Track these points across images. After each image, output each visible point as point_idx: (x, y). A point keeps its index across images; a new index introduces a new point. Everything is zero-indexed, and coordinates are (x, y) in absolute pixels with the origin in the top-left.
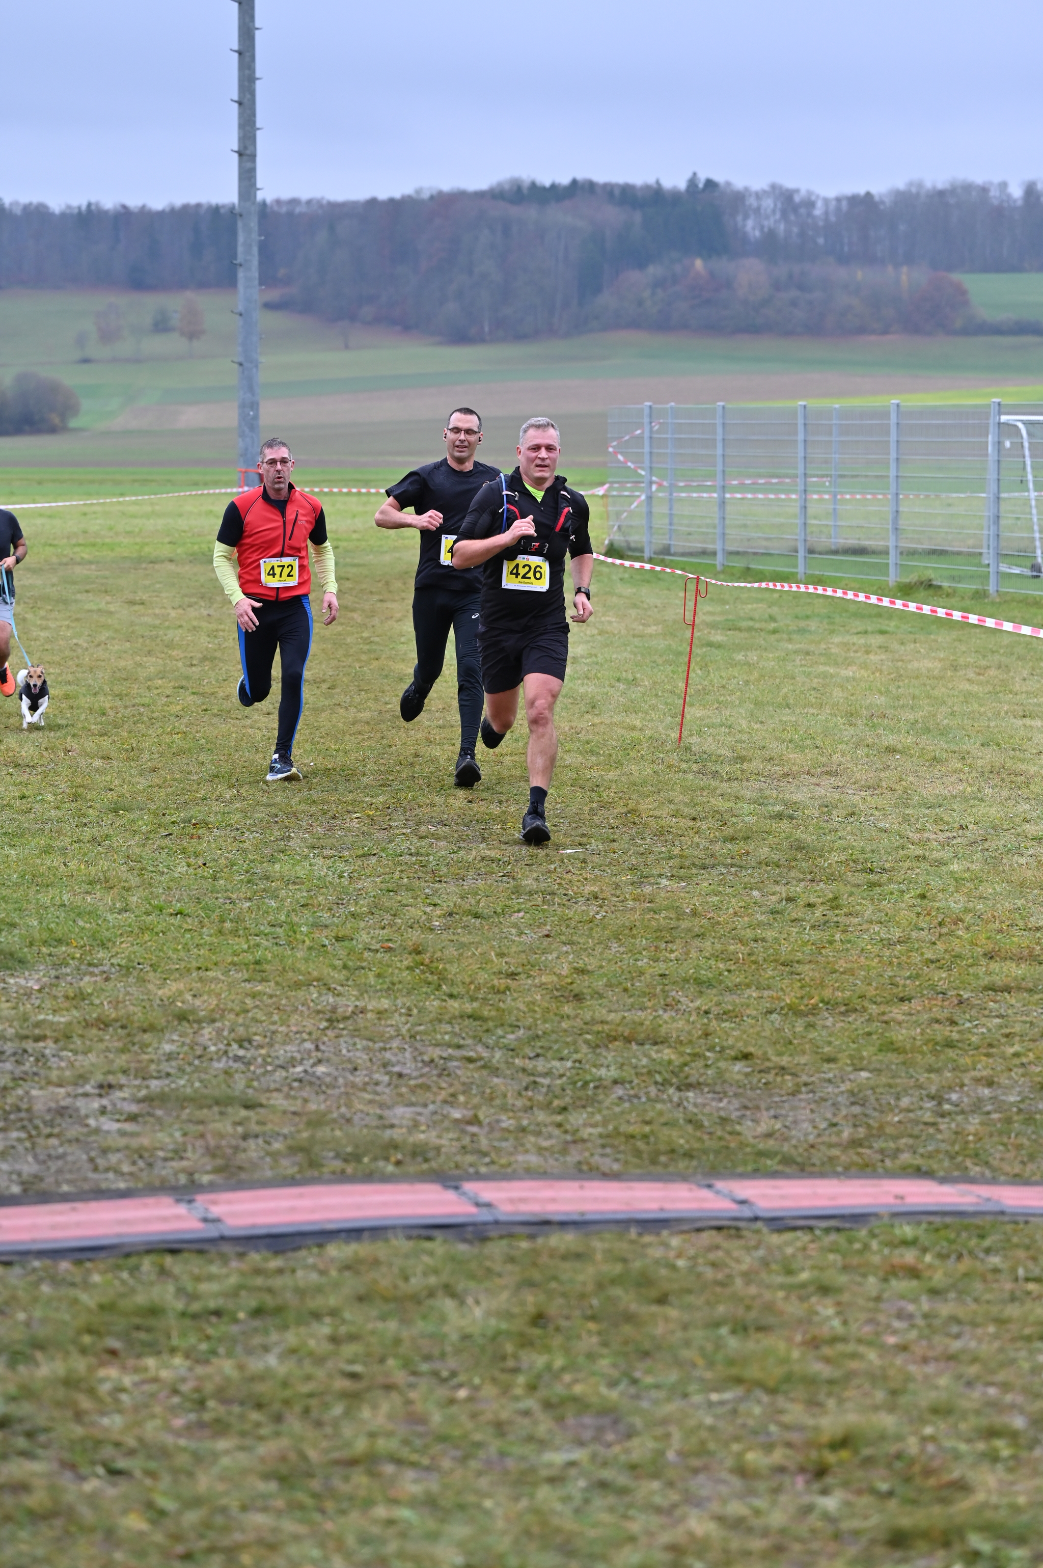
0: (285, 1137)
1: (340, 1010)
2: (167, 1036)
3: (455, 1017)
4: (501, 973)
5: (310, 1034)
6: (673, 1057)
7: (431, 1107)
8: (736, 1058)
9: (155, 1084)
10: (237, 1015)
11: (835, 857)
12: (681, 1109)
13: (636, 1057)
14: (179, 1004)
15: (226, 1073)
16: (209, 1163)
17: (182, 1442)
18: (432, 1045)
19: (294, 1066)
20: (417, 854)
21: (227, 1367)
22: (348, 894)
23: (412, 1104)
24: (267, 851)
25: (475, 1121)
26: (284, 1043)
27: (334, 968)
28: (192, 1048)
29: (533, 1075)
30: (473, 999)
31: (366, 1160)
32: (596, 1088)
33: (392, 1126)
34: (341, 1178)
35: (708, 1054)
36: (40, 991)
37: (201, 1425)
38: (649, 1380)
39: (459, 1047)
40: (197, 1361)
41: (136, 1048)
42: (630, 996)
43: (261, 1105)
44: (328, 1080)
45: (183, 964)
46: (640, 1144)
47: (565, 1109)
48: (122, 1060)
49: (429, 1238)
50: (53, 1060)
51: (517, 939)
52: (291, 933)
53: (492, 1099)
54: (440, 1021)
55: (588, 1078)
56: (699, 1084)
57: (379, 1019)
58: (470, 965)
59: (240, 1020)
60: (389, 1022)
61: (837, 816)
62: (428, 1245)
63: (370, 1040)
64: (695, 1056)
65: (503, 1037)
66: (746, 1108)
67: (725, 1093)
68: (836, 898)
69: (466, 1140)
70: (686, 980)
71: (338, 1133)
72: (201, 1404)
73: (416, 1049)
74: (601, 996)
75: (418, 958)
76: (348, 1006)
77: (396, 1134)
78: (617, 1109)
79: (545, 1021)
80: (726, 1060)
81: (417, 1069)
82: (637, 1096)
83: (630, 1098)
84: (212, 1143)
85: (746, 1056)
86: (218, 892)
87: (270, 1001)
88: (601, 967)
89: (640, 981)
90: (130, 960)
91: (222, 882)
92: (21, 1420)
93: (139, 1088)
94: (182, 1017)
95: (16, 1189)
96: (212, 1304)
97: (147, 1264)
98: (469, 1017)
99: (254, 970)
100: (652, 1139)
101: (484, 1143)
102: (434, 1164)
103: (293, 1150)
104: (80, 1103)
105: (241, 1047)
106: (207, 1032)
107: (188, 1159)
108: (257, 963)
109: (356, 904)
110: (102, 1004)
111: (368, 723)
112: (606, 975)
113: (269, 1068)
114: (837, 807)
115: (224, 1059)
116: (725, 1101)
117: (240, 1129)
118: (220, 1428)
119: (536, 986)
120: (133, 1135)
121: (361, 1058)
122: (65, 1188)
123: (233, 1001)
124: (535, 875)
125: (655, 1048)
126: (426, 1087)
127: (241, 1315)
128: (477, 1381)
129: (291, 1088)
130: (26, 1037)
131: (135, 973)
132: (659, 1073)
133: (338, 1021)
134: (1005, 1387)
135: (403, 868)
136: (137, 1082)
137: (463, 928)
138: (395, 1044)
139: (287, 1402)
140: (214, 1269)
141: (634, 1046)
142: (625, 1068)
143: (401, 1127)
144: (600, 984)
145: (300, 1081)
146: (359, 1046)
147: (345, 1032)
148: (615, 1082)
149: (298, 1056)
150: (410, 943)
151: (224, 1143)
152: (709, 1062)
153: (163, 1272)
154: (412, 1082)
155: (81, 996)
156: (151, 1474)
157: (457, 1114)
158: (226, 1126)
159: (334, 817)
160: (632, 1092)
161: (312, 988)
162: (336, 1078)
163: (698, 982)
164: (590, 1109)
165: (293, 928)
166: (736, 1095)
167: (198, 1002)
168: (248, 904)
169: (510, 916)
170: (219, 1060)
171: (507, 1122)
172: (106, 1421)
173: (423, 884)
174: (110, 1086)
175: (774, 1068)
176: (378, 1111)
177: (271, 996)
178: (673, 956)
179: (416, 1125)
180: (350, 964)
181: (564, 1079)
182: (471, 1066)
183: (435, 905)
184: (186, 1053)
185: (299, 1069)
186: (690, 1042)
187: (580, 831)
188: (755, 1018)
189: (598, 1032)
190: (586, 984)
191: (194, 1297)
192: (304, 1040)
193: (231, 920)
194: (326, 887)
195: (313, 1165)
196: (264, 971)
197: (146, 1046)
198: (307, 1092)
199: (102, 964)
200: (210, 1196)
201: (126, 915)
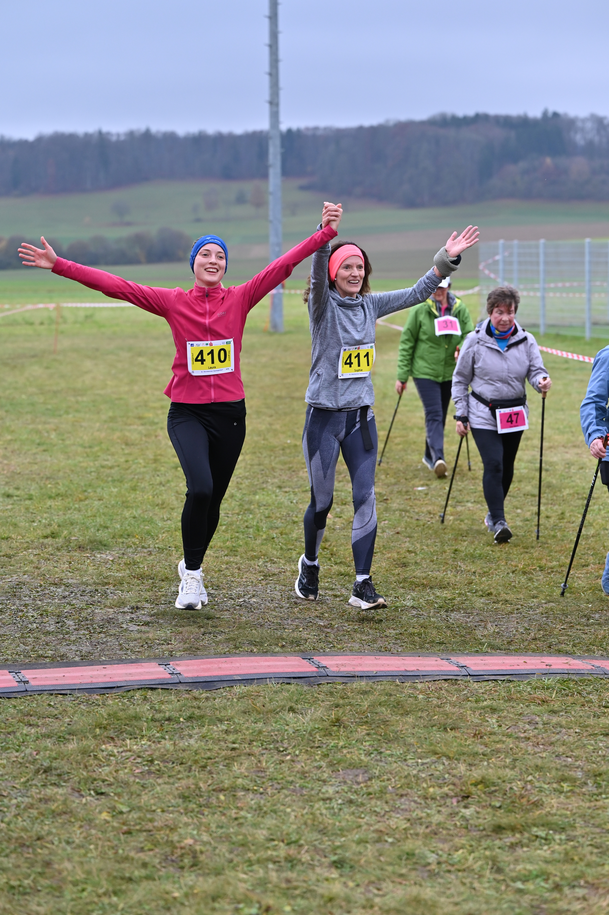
1: (272, 571)
5: (252, 582)
6: (448, 595)
7: (309, 619)
8: (482, 596)
10: (215, 573)
11: (566, 492)
12: (445, 621)
13: (428, 595)
16: (181, 647)
17: (137, 780)
19: (239, 599)
21: (168, 744)
22: (293, 511)
24: (254, 489)
25: (330, 626)
26: (237, 587)
27: (274, 549)
31: (265, 645)
32: (402, 611)
34: (251, 653)
35: (468, 594)
36: (112, 561)
37: (149, 772)
38: (388, 752)
39: (332, 589)
40: (154, 742)
41: (156, 589)
42: (434, 564)
44: (256, 605)
46: (417, 638)
48: (147, 595)
49: (289, 684)
50: (111, 595)
52: (257, 532)
54: (325, 577)
55: (399, 605)
56: (459, 608)
59: (216, 575)
61: (573, 470)
62: (288, 686)
64: (460, 594)
66: (482, 621)
67: (472, 613)
68: (562, 513)
70: (466, 555)
72: (152, 761)
74: (418, 564)
76: (277, 569)
85: (488, 595)
87: (235, 566)
89: (442, 556)
90: (165, 545)
92: (56, 769)
93: (153, 609)
95: (77, 659)
96: (167, 715)
97: (138, 695)
99: (231, 550)
100: (424, 636)
101: (332, 637)
102: (302, 648)
103: (228, 640)
104: (120, 617)
107: (171, 644)
108: (234, 547)
110: (144, 567)
112: (424, 553)
113: (225, 599)
114: (573, 464)
116: (471, 617)
118: (159, 773)
119: (384, 559)
120: (144, 632)
121: (277, 595)
122: (104, 658)
124: (398, 501)
125: (440, 590)
126: (309, 609)
127: (181, 719)
128: (297, 752)
129: (235, 609)
130: (98, 584)
131: (166, 552)
132: (438, 603)
133: (270, 576)
134: (577, 758)
136: (153, 606)
139: (196, 762)
140: (173, 697)
141: (428, 590)
143: (288, 629)
144: (418, 558)
145: (241, 606)
147: (271, 582)
148: (413, 607)
149: (243, 593)
152: (467, 597)
153: (145, 699)
155: (135, 563)
156: (118, 795)
157: (321, 623)
159: (294, 471)
160: (421, 613)
161: (260, 560)
162: (260, 605)
163: (472, 556)
165: (258, 528)
166: (478, 615)
172: (100, 770)
174: (137, 608)
175: (502, 601)
177: (236, 564)
179: (297, 628)
180: (284, 547)
185: (241, 600)
186: (460, 588)
190: (412, 558)
191: (160, 711)
192: (248, 586)
194: (281, 508)
195: (236, 648)
196: (237, 551)
197: (162, 588)
198: (243, 611)
199: (149, 547)
200: (178, 662)
201: (169, 522)
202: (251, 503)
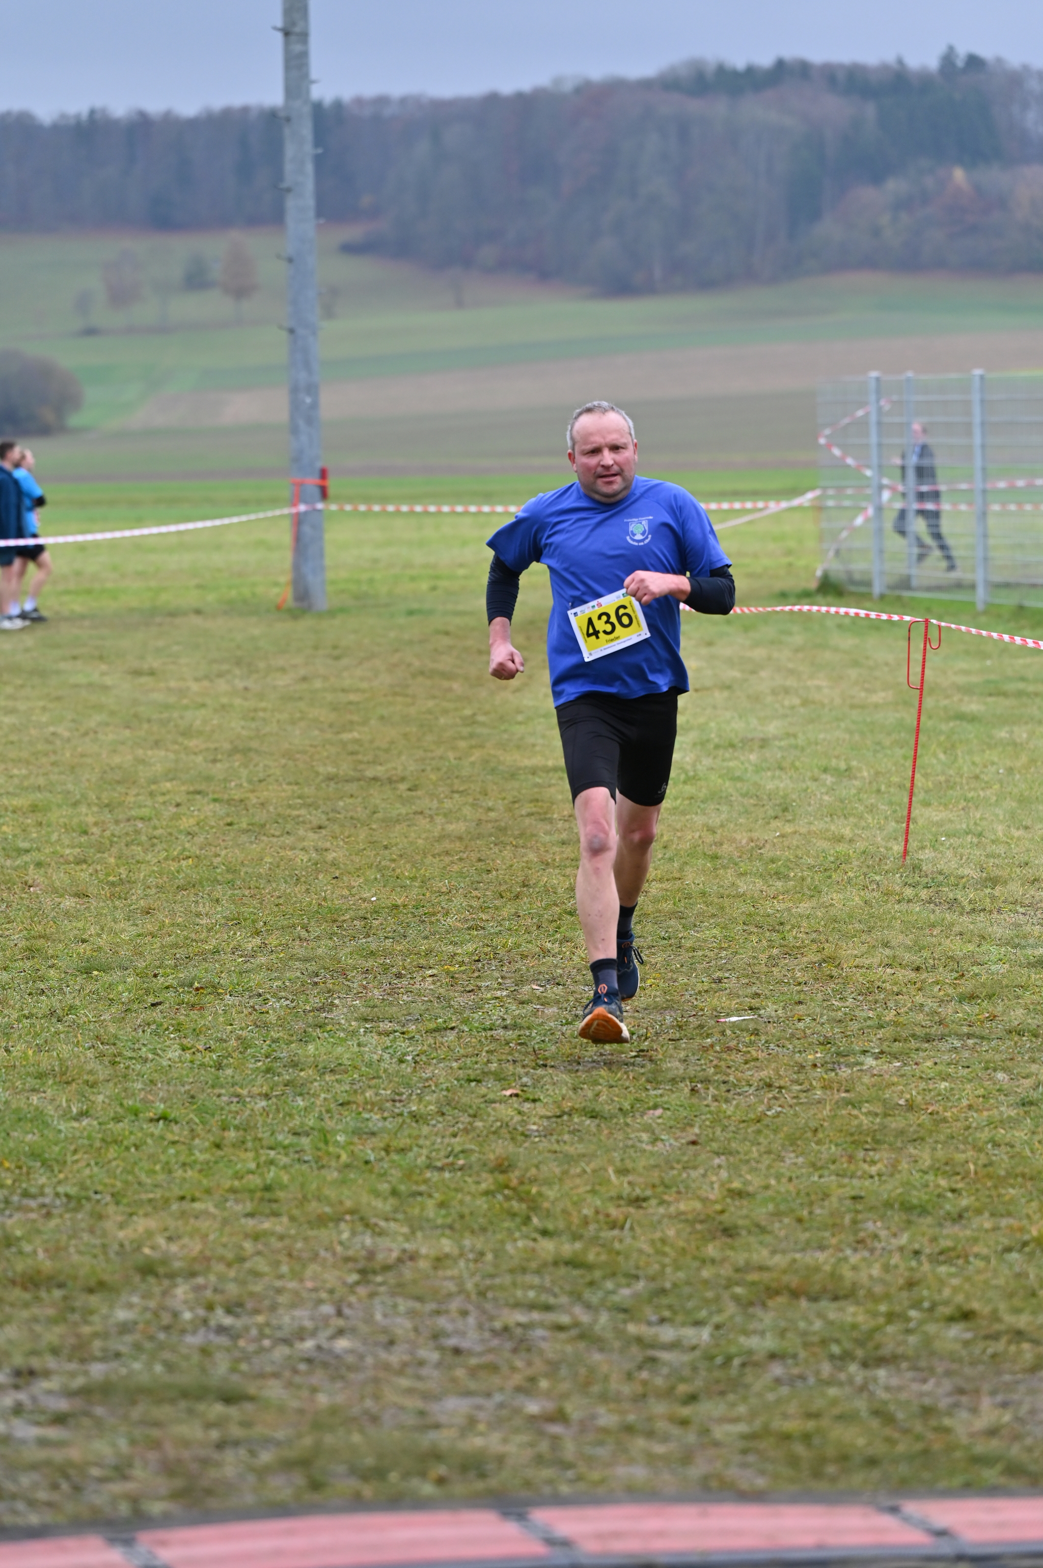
0: (278, 1444)
1: (380, 1257)
2: (124, 1298)
3: (545, 1265)
4: (620, 1197)
5: (331, 1292)
6: (860, 1318)
7: (498, 1398)
8: (951, 1319)
9: (97, 1370)
10: (229, 1265)
12: (865, 1395)
13: (805, 1318)
14: (147, 1251)
15: (205, 1351)
16: (163, 1485)
18: (507, 1305)
19: (302, 1339)
20: (515, 1026)
22: (408, 1086)
23: (468, 1393)
24: (299, 1026)
25: (560, 1417)
26: (293, 1306)
27: (376, 1194)
28: (156, 1314)
29: (652, 1346)
30: (576, 1237)
31: (394, 1476)
32: (743, 1365)
33: (437, 1426)
35: (913, 1313)
39: (547, 1308)
41: (76, 1317)
42: (806, 1230)
43: (251, 1399)
44: (350, 1359)
45: (158, 1194)
46: (799, 1449)
47: (692, 1398)
48: (53, 1335)
51: (649, 1148)
52: (322, 1145)
53: (587, 1384)
54: (524, 1270)
55: (733, 1350)
56: (895, 1357)
57: (435, 1268)
58: (577, 1187)
59: (232, 1273)
60: (449, 1273)
63: (419, 1299)
64: (891, 1317)
65: (613, 1292)
66: (961, 1391)
67: (932, 1370)
69: (544, 1446)
70: (888, 1205)
71: (356, 1438)
73: (484, 1312)
74: (763, 1230)
75: (501, 1178)
76: (391, 1250)
77: (443, 1438)
78: (771, 1397)
79: (678, 1268)
80: (937, 1321)
81: (482, 1341)
82: (802, 1377)
83: (791, 1381)
84: (171, 1452)
85: (966, 1316)
86: (222, 1087)
87: (279, 1245)
88: (767, 1187)
89: (822, 1207)
90: (83, 1187)
91: (229, 1072)
93: (73, 1375)
94: (148, 1270)
98: (567, 1263)
99: (262, 1199)
100: (816, 1441)
101: (569, 1450)
102: (492, 1482)
103: (287, 1465)
105: (229, 1311)
106: (182, 1291)
107: (134, 1479)
108: (267, 1188)
109: (420, 1100)
110: (35, 1252)
111: (460, 838)
112: (772, 1199)
113: (266, 1343)
115: (202, 1331)
116: (932, 1382)
117: (215, 1434)
119: (670, 1217)
120: (57, 1444)
121: (402, 1326)
123: (225, 1246)
124: (682, 1055)
125: (835, 1305)
126: (493, 1368)
129: (295, 1371)
131: (88, 1206)
132: (837, 1341)
133: (375, 1272)
135: (492, 1047)
136: (73, 1366)
137: (572, 1132)
138: (455, 1305)
141: (804, 1303)
142: (789, 1335)
143: (451, 1426)
144: (761, 1213)
145: (310, 1361)
146: (402, 1308)
147: (382, 1289)
148: (773, 1356)
149: (308, 1324)
150: (492, 1156)
151: (186, 1454)
152: (912, 1325)
154: (473, 1361)
157: (533, 1408)
158: (193, 1431)
159: (399, 976)
160: (796, 1371)
161: (343, 1225)
162: (362, 1357)
163: (907, 1208)
164: (731, 1397)
165: (325, 1136)
166: (948, 1373)
167: (174, 1248)
168: (264, 1103)
169: (643, 1114)
170: (194, 1332)
171: (607, 1418)
173: (520, 1070)
174: (32, 1373)
175: (1007, 1332)
176: (419, 1404)
177: (281, 1238)
178: (873, 1170)
179: (471, 1423)
180: (402, 1188)
181: (697, 1353)
182: (562, 1336)
183: (534, 1101)
184: (148, 1323)
185: (309, 1344)
186: (887, 1297)
187: (754, 989)
188: (987, 1259)
189: (753, 1283)
190: (744, 1212)
192: (320, 1302)
193: (237, 1128)
194: (379, 1077)
195: (316, 1486)
196: (276, 1201)
197: (91, 1312)
198: (318, 1378)
199: (42, 1194)
200: (162, 1534)
201: (85, 1122)
202: (294, 1065)
